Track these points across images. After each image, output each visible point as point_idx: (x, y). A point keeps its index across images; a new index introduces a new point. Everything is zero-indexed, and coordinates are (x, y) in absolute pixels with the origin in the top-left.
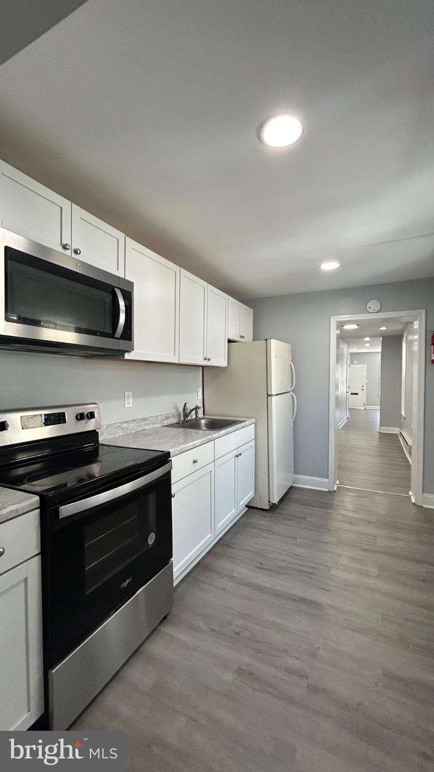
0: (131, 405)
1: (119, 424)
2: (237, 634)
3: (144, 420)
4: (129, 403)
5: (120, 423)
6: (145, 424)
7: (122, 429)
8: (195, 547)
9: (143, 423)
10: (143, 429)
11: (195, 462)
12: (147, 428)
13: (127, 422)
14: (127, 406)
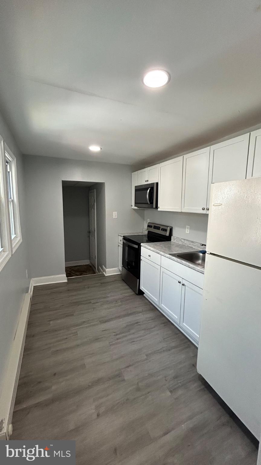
0: (188, 233)
1: (180, 239)
2: (117, 301)
3: (192, 242)
4: (187, 231)
5: (182, 239)
6: (193, 245)
7: (182, 241)
8: (150, 293)
9: (192, 243)
10: (191, 246)
11: (150, 256)
12: (194, 247)
13: (184, 239)
14: (186, 232)
